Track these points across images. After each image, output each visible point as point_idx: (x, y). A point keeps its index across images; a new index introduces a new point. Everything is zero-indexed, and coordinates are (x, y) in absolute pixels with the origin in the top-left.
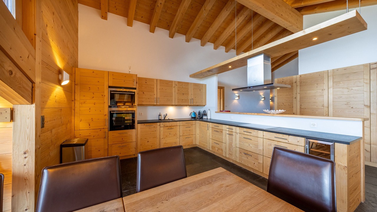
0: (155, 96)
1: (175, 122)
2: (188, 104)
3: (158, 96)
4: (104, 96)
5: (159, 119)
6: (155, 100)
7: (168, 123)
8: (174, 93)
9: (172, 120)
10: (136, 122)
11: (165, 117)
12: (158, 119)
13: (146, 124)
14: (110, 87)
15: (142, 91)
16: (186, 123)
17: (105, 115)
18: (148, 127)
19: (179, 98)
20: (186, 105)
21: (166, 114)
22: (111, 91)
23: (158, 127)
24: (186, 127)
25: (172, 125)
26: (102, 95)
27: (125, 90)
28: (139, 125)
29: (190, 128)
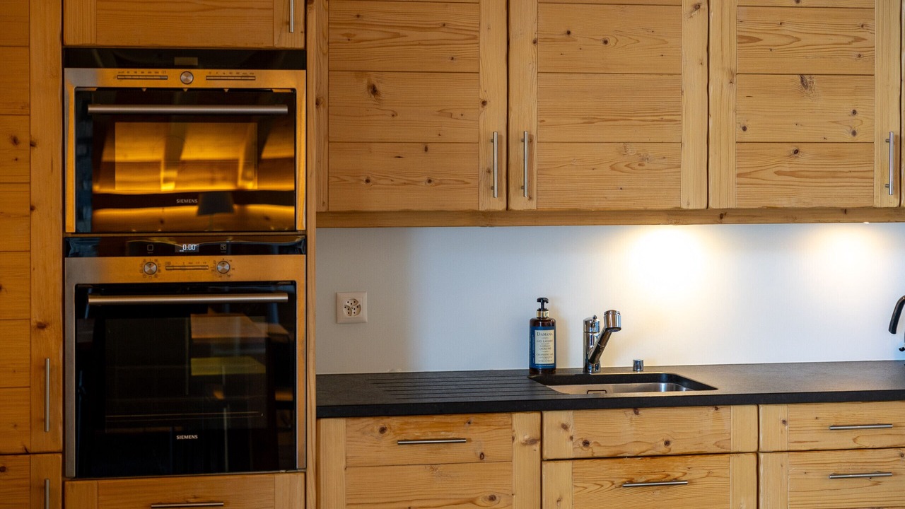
0: (492, 121)
1: (708, 412)
2: (865, 203)
3: (526, 118)
4: (24, 145)
5: (534, 369)
6: (491, 156)
7: (621, 420)
8: (693, 77)
9: (675, 380)
10: (307, 396)
11: (599, 350)
12: (527, 367)
13: (394, 422)
14: (74, 57)
15: (360, 73)
16: (836, 428)
17: (41, 326)
18: (421, 453)
19: (748, 136)
20: (845, 211)
21: (611, 315)
22: (84, 98)
23: (525, 459)
24: (836, 476)
25: (675, 448)
26: (15, 141)
27: (200, 79)
28: (336, 428)
29: (887, 483)
